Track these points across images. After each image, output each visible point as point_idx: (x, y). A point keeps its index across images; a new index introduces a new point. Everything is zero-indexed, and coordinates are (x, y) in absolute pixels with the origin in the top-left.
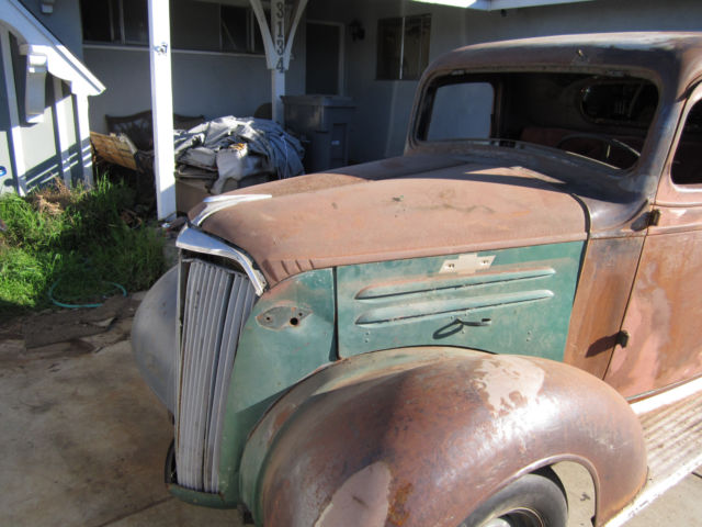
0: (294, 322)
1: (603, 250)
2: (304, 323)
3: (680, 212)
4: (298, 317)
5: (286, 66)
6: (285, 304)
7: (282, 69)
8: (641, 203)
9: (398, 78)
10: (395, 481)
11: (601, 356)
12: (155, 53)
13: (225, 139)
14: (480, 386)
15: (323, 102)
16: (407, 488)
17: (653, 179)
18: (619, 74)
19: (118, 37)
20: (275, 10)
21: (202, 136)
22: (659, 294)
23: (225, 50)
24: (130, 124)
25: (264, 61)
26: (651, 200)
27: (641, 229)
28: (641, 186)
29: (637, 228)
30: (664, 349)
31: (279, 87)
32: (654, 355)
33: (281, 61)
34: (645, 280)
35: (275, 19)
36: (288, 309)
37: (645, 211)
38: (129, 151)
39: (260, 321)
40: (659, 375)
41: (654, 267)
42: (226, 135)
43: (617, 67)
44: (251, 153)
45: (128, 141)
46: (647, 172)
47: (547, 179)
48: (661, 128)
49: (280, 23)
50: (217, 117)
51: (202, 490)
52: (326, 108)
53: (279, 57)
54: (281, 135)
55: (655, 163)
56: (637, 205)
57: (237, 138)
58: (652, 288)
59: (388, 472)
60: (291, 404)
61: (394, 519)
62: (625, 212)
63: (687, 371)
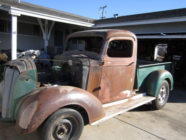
0: (27, 80)
1: (94, 69)
2: (29, 80)
3: (110, 62)
4: (28, 79)
5: (48, 39)
6: (25, 76)
7: (47, 40)
8: (101, 60)
9: (77, 43)
10: (38, 103)
11: (96, 92)
12: (13, 34)
13: (30, 55)
14: (59, 89)
15: (56, 47)
16: (41, 105)
17: (103, 55)
18: (98, 36)
19: (6, 31)
20: (46, 26)
21: (24, 54)
22: (107, 79)
23: (34, 35)
24: (8, 52)
25: (43, 38)
26: (103, 60)
27: (101, 65)
28: (101, 57)
29: (100, 65)
30: (111, 92)
31: (46, 44)
32: (109, 93)
33: (47, 38)
34: (104, 76)
35: (46, 28)
36: (26, 77)
37: (102, 62)
38: (6, 57)
39: (20, 80)
40: (111, 97)
41: (105, 73)
42: (31, 54)
43: (98, 35)
44: (36, 58)
45: (5, 55)
46: (101, 54)
47: (85, 56)
48: (104, 46)
49: (47, 29)
50: (29, 49)
51: (7, 118)
52: (57, 49)
53: (46, 37)
54: (44, 54)
55: (103, 52)
56: (100, 60)
57: (33, 54)
58: (106, 78)
59: (37, 102)
60: (25, 97)
61: (37, 110)
62: (98, 62)
63: (118, 97)
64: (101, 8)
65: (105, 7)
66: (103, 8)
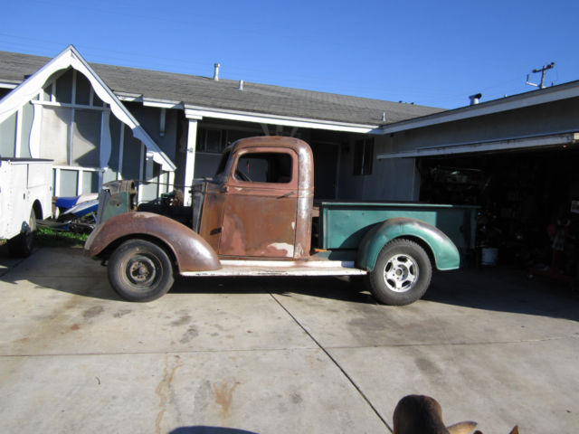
0: (118, 205)
3: (240, 189)
11: (216, 235)
12: (188, 152)
22: (236, 216)
26: (226, 184)
27: (223, 193)
34: (229, 211)
36: (116, 201)
40: (246, 250)
58: (232, 214)
62: (218, 187)
63: (263, 253)
64: (535, 71)
65: (549, 67)
66: (543, 70)
